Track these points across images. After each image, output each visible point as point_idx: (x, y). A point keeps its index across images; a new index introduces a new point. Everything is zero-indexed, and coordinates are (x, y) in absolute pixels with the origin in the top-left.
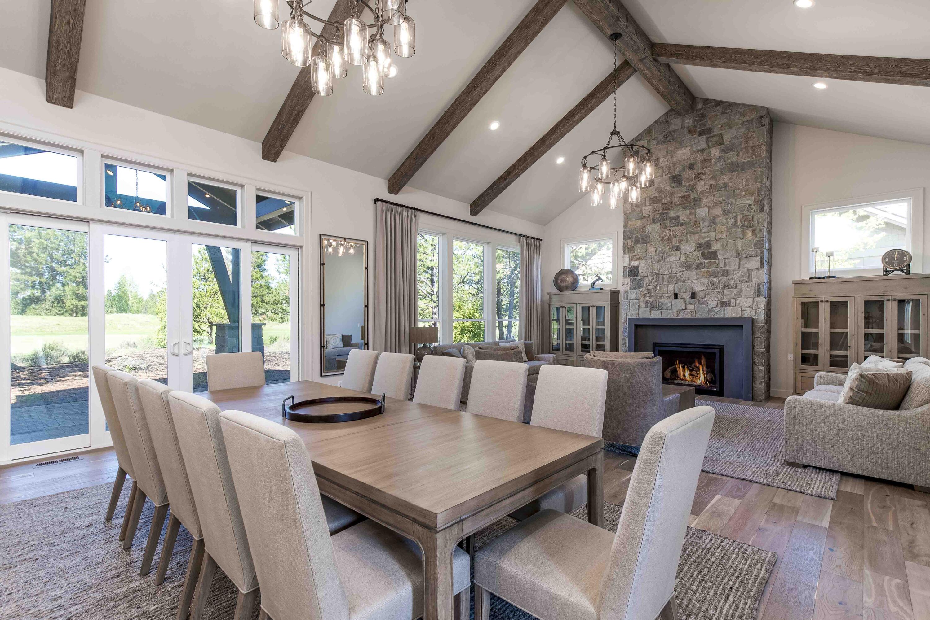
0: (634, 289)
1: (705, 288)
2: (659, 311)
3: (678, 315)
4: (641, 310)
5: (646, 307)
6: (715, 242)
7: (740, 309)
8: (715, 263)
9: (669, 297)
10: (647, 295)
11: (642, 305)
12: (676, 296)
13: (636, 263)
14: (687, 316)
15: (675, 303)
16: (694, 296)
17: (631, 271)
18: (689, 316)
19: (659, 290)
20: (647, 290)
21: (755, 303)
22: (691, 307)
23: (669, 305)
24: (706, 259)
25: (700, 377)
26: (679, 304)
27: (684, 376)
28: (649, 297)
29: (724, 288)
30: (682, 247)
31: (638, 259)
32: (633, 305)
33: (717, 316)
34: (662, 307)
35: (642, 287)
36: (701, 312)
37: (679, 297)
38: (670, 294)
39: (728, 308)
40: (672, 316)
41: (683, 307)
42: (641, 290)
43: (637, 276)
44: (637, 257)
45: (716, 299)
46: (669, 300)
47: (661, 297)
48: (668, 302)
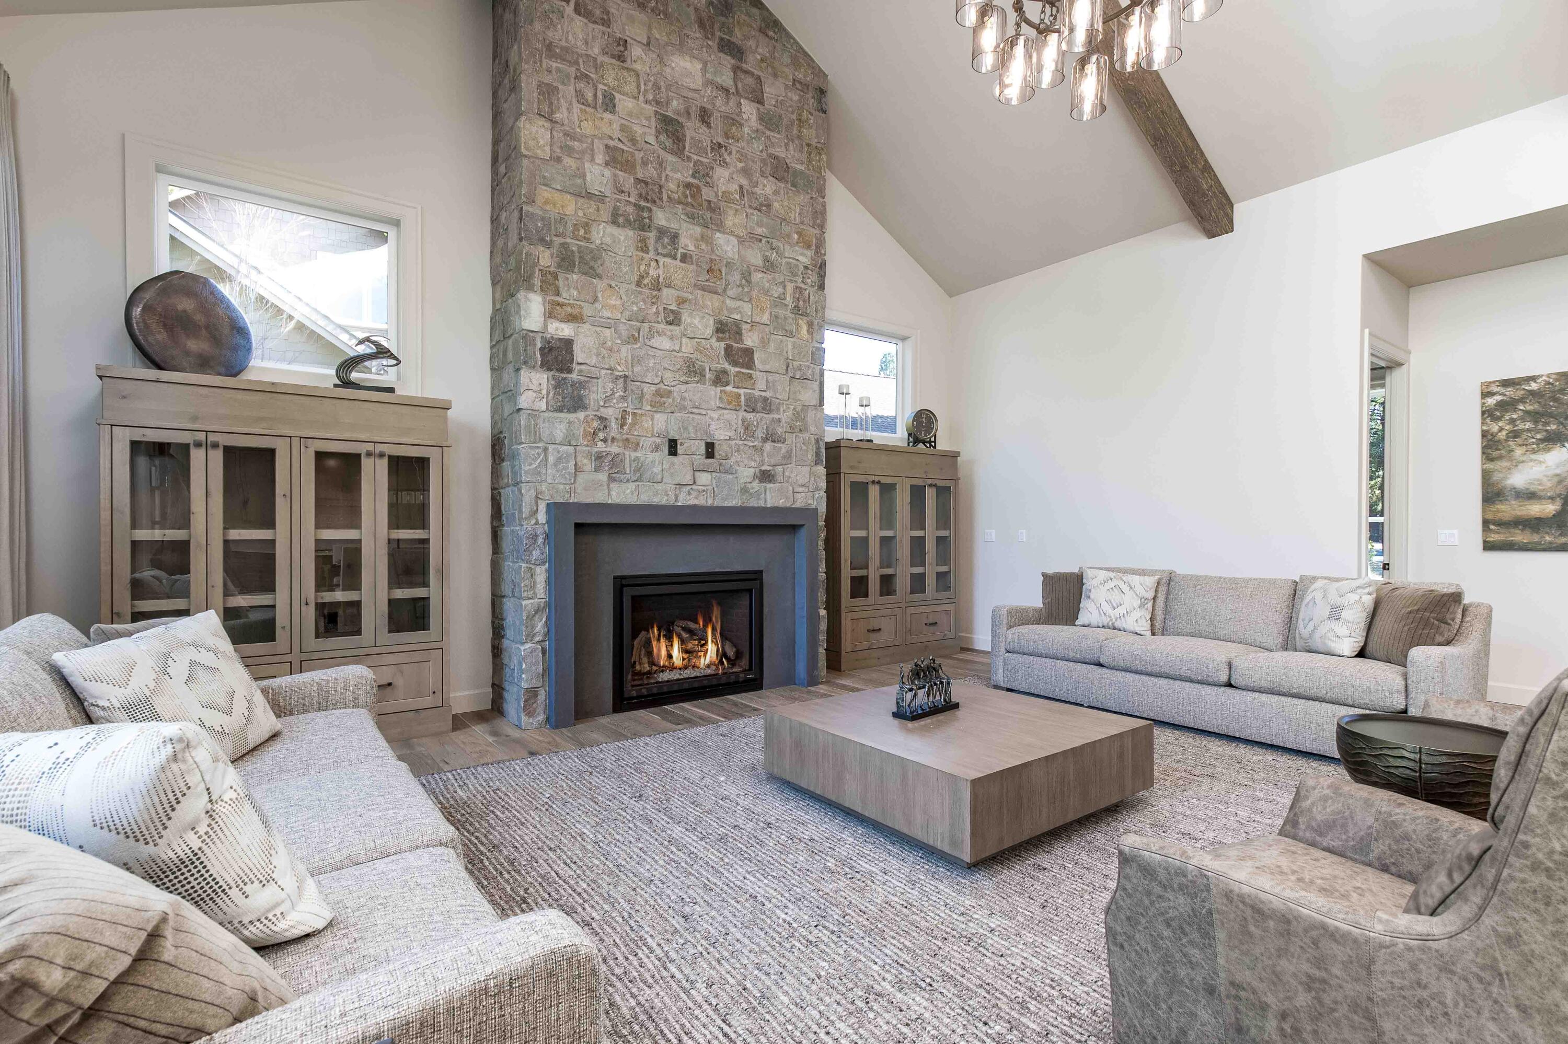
0: (559, 410)
1: (732, 434)
2: (632, 485)
3: (677, 497)
4: (581, 478)
5: (597, 469)
6: (748, 326)
7: (791, 488)
8: (750, 377)
9: (657, 448)
10: (601, 435)
11: (587, 464)
12: (673, 447)
13: (564, 330)
14: (696, 502)
15: (673, 464)
16: (710, 450)
17: (551, 349)
18: (701, 501)
19: (633, 425)
20: (601, 419)
21: (812, 478)
22: (704, 478)
23: (657, 469)
24: (735, 363)
25: (706, 652)
26: (680, 467)
27: (670, 656)
28: (605, 441)
29: (765, 440)
30: (685, 318)
31: (574, 318)
32: (559, 460)
33: (753, 503)
34: (640, 474)
35: (585, 408)
36: (725, 492)
37: (680, 450)
38: (658, 440)
39: (771, 485)
40: (664, 501)
41: (688, 479)
42: (581, 415)
43: (570, 371)
44: (569, 310)
45: (753, 464)
46: (656, 455)
47: (637, 447)
48: (658, 461)
